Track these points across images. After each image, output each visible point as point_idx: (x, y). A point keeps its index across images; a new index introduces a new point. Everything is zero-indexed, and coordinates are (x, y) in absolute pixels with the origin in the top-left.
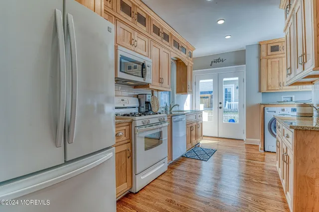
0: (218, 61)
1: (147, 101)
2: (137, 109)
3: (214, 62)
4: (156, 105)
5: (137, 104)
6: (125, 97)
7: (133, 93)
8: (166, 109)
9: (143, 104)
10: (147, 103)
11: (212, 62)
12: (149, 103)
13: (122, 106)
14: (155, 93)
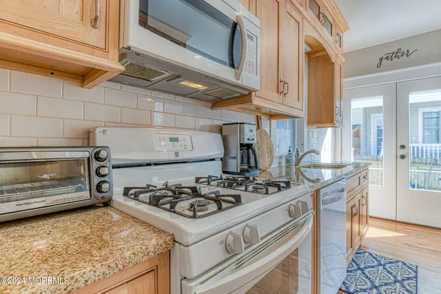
0: (397, 54)
1: (246, 142)
2: (218, 164)
3: (387, 58)
4: (266, 151)
5: (218, 152)
6: (184, 132)
7: (208, 122)
8: (288, 161)
9: (236, 151)
10: (247, 147)
11: (381, 59)
12: (249, 146)
13: (172, 157)
14: (265, 123)
